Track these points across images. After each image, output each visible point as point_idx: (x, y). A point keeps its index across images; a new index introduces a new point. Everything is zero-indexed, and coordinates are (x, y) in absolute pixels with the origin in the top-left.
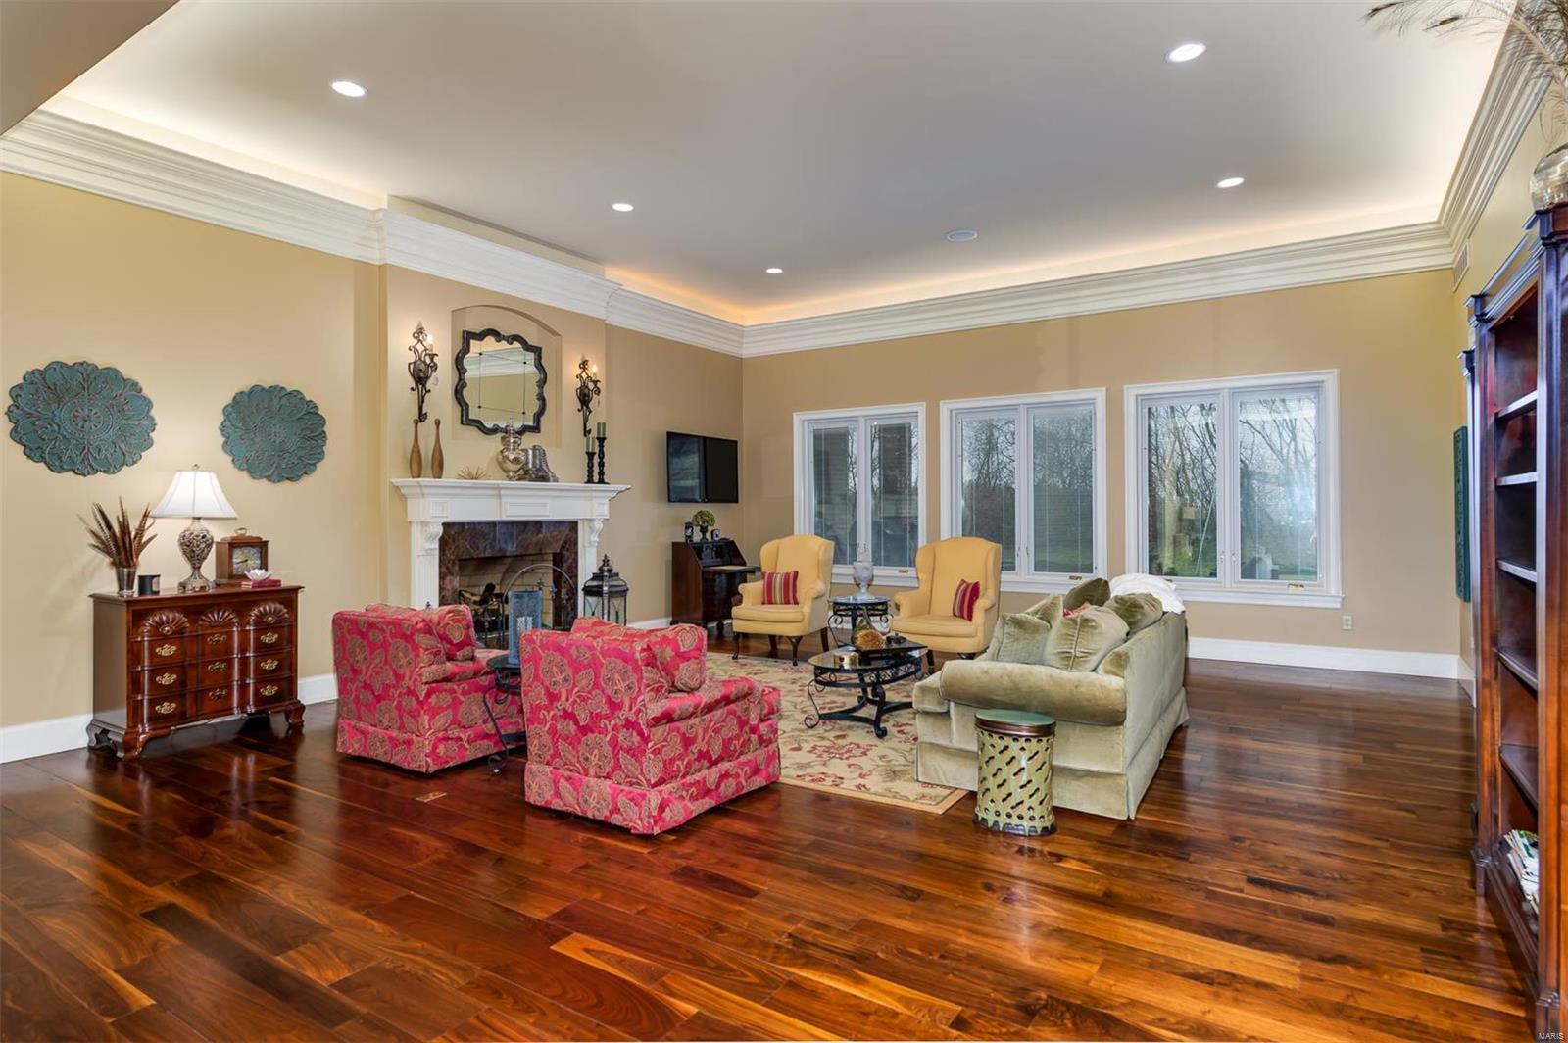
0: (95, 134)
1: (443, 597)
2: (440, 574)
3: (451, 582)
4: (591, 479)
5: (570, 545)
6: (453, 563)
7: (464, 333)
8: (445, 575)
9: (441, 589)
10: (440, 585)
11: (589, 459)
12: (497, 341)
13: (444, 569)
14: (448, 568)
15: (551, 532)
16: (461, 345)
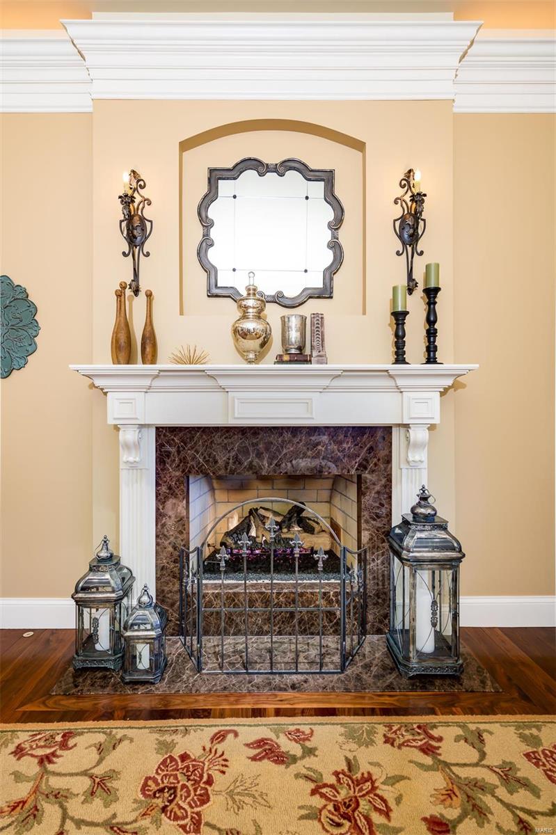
1: (164, 525)
2: (158, 495)
3: (175, 505)
4: (400, 358)
5: (376, 465)
6: (178, 480)
7: (211, 171)
8: (166, 498)
9: (159, 515)
10: (157, 509)
11: (397, 324)
12: (261, 175)
13: (164, 489)
14: (170, 488)
15: (341, 443)
16: (205, 190)
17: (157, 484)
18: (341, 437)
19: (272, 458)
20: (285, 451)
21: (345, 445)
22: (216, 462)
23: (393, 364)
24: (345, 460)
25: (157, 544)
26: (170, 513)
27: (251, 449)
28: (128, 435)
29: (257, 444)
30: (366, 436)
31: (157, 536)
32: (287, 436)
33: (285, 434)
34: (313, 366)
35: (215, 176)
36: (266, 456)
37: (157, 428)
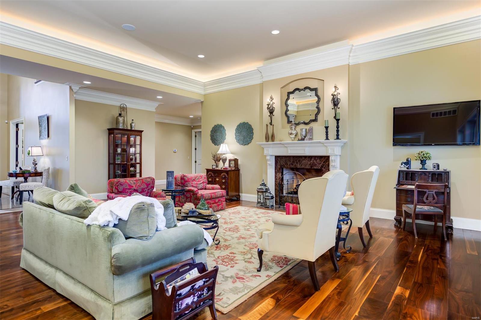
0: (215, 81)
1: (276, 179)
2: (275, 172)
3: (279, 174)
4: (327, 138)
5: (325, 166)
6: (279, 169)
7: (288, 93)
8: (277, 172)
9: (276, 177)
10: (275, 175)
11: (326, 130)
12: (299, 92)
13: (277, 171)
14: (278, 170)
15: (316, 160)
16: (287, 97)
17: (275, 169)
18: (317, 159)
19: (300, 164)
20: (303, 162)
21: (318, 161)
22: (287, 164)
23: (325, 140)
24: (318, 165)
25: (275, 183)
26: (278, 176)
27: (295, 161)
28: (268, 158)
29: (297, 160)
30: (323, 159)
31: (275, 182)
32: (304, 158)
33: (303, 158)
34: (305, 141)
35: (289, 93)
36: (299, 163)
37: (275, 156)
